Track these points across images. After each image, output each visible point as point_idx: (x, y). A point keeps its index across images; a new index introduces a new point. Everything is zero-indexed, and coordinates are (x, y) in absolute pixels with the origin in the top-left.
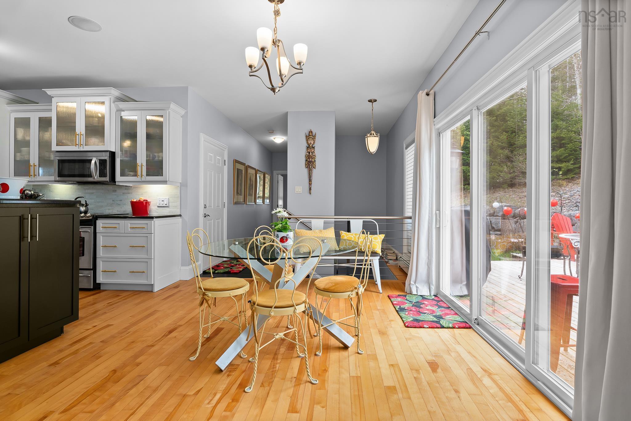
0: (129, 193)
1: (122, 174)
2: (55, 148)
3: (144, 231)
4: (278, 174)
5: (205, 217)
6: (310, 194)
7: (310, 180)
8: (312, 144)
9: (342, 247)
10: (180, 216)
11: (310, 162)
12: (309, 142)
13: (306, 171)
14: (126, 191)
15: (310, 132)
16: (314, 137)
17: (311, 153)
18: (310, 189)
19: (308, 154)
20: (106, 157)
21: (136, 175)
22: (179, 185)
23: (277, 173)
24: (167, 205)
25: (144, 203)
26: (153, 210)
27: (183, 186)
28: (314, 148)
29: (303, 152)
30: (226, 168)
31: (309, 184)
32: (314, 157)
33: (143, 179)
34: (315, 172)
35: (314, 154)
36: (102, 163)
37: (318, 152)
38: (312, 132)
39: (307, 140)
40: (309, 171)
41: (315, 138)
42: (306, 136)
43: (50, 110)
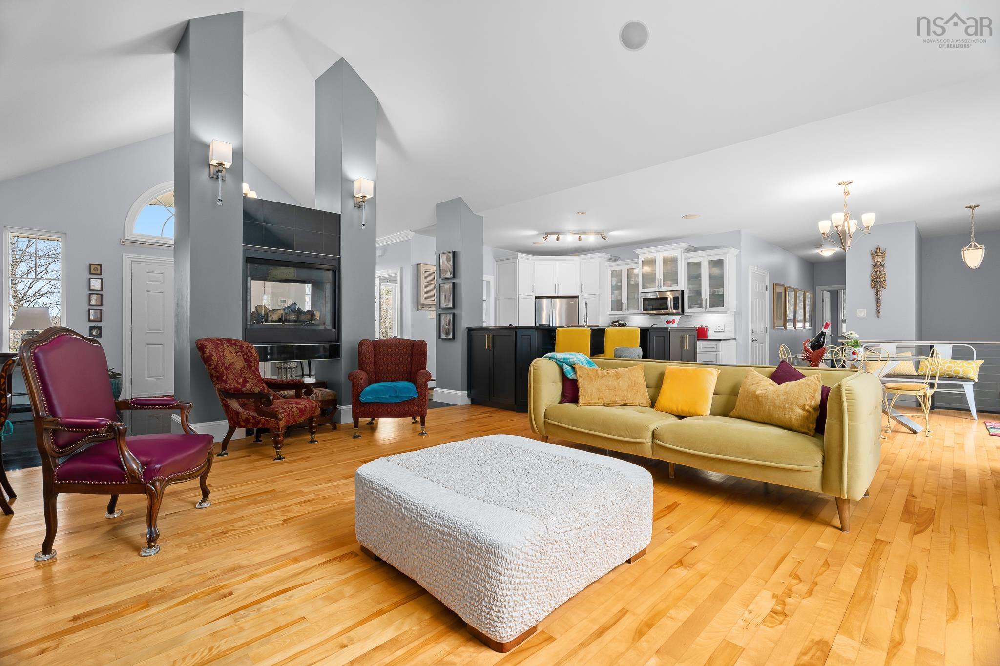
0: (689, 321)
1: (690, 307)
2: (641, 290)
3: (713, 350)
4: (823, 291)
5: (753, 341)
6: (878, 317)
7: (878, 302)
8: (880, 262)
9: (921, 372)
10: (735, 339)
11: (877, 282)
12: (876, 261)
13: (871, 293)
14: (687, 320)
15: (877, 249)
16: (883, 253)
17: (878, 273)
18: (878, 312)
19: (874, 273)
20: (679, 295)
21: (700, 307)
22: (734, 313)
23: (823, 289)
24: (724, 330)
25: (705, 329)
26: (711, 335)
27: (738, 314)
28: (883, 266)
29: (868, 271)
30: (767, 293)
31: (877, 306)
32: (883, 276)
33: (707, 310)
34: (884, 293)
35: (884, 273)
36: (675, 299)
37: (890, 272)
38: (880, 249)
39: (873, 259)
40: (877, 292)
41: (884, 255)
42: (872, 254)
43: (638, 263)
